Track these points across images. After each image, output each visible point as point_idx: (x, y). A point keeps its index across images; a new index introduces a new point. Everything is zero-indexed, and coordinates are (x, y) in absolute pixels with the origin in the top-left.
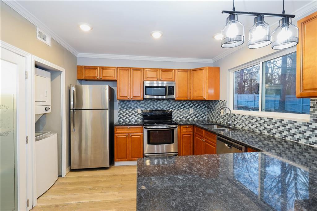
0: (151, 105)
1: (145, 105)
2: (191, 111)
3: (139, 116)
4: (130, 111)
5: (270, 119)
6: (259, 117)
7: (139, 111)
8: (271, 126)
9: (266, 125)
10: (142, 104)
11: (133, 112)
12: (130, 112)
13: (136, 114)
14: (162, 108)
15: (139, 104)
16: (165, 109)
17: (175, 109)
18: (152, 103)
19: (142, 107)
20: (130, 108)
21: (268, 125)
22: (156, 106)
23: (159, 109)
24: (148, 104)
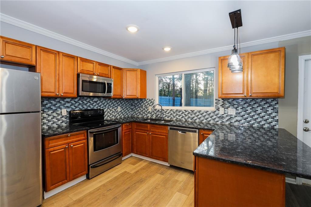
0: (80, 104)
1: (72, 104)
2: (119, 109)
3: (64, 119)
4: (50, 112)
5: (193, 111)
6: (185, 110)
7: (64, 112)
8: (193, 115)
9: (189, 115)
10: (68, 102)
11: (55, 114)
12: (49, 115)
13: (59, 117)
14: (92, 107)
15: (63, 102)
16: (95, 108)
17: (105, 108)
18: (80, 102)
19: (68, 107)
20: (50, 108)
21: (191, 115)
22: (86, 105)
23: (89, 108)
24: (76, 102)
